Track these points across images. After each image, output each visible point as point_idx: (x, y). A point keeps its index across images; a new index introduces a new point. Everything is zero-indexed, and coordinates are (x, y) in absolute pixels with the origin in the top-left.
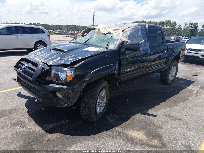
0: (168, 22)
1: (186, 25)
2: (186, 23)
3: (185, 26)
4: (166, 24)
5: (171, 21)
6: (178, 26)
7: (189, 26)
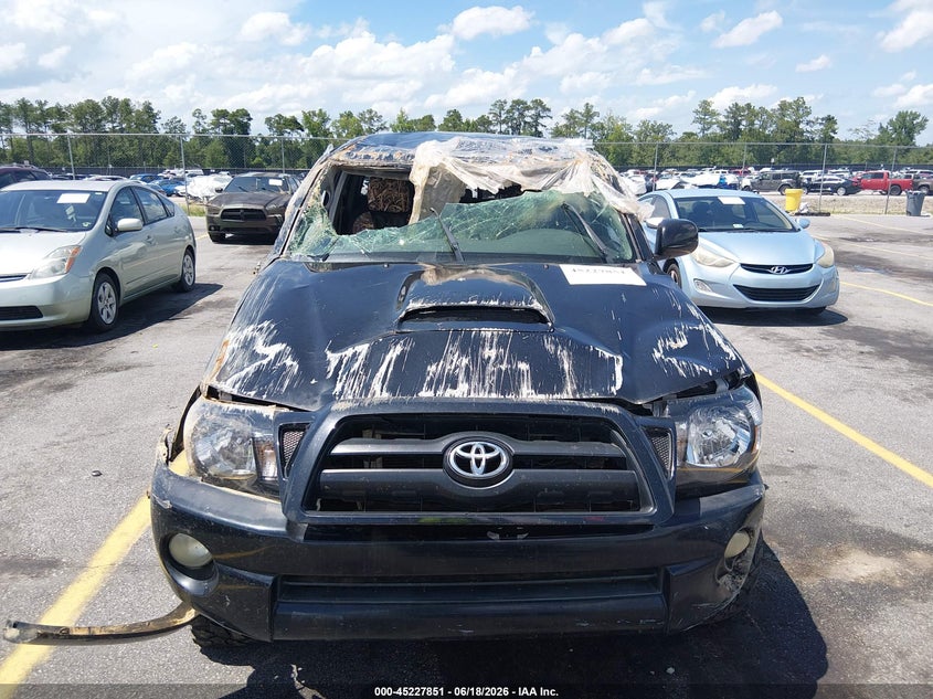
0: (119, 108)
1: (200, 120)
2: (199, 111)
3: (198, 123)
4: (110, 113)
5: (132, 103)
6: (167, 124)
7: (216, 124)
